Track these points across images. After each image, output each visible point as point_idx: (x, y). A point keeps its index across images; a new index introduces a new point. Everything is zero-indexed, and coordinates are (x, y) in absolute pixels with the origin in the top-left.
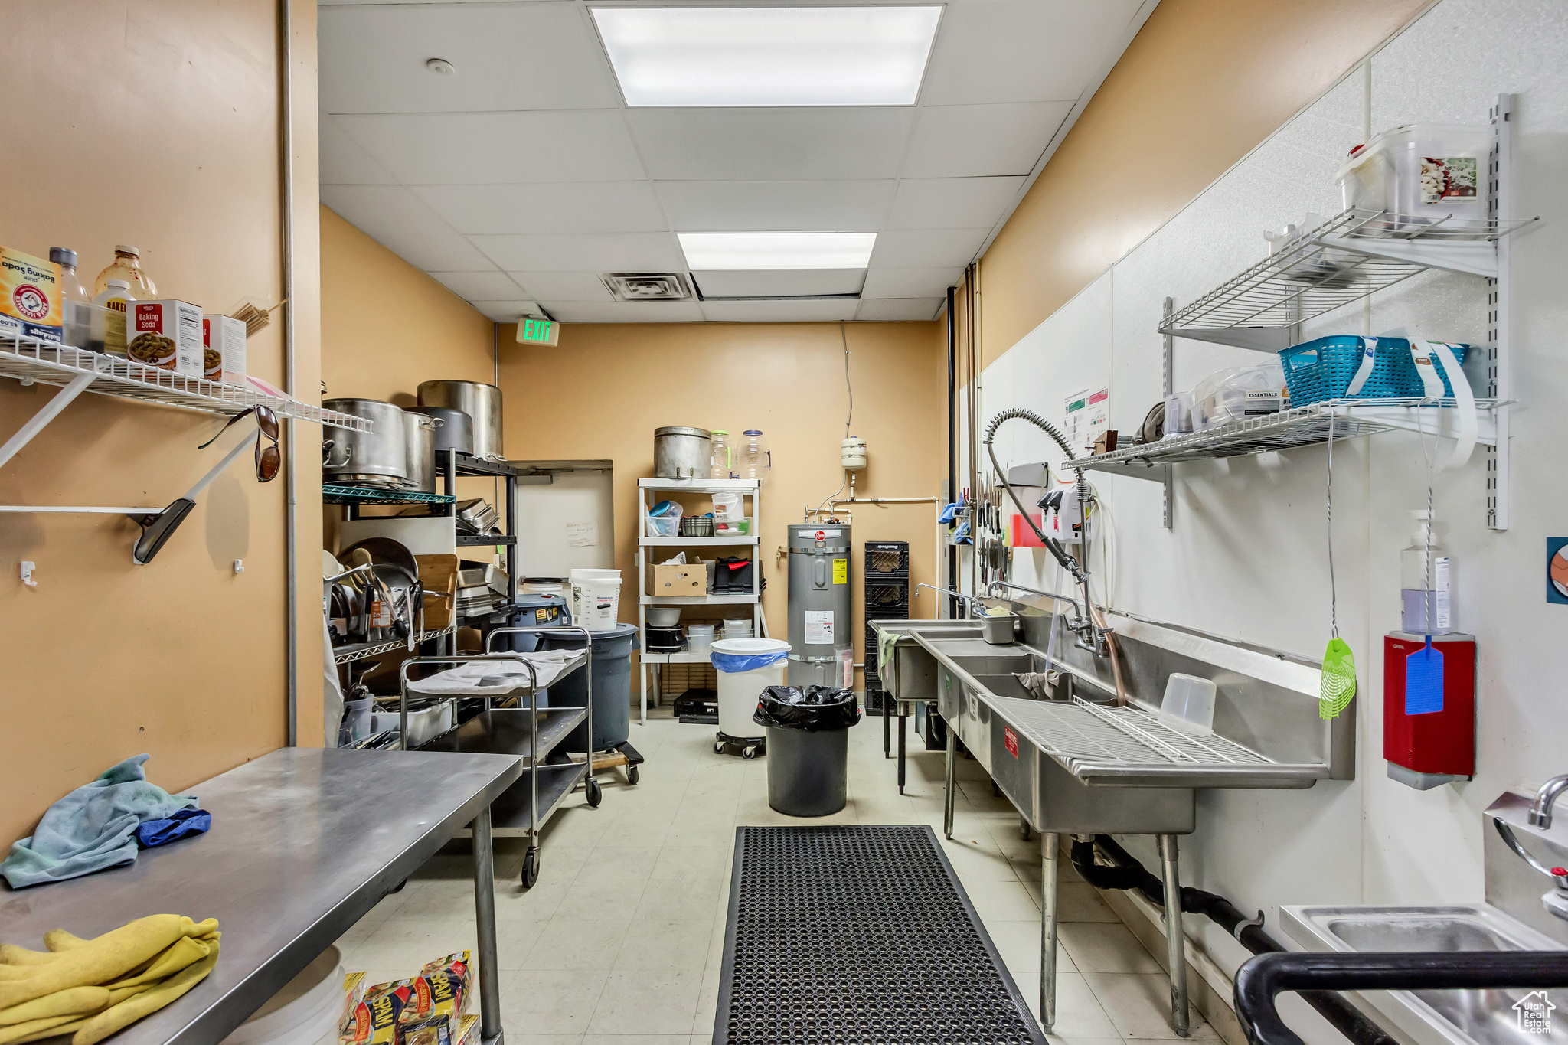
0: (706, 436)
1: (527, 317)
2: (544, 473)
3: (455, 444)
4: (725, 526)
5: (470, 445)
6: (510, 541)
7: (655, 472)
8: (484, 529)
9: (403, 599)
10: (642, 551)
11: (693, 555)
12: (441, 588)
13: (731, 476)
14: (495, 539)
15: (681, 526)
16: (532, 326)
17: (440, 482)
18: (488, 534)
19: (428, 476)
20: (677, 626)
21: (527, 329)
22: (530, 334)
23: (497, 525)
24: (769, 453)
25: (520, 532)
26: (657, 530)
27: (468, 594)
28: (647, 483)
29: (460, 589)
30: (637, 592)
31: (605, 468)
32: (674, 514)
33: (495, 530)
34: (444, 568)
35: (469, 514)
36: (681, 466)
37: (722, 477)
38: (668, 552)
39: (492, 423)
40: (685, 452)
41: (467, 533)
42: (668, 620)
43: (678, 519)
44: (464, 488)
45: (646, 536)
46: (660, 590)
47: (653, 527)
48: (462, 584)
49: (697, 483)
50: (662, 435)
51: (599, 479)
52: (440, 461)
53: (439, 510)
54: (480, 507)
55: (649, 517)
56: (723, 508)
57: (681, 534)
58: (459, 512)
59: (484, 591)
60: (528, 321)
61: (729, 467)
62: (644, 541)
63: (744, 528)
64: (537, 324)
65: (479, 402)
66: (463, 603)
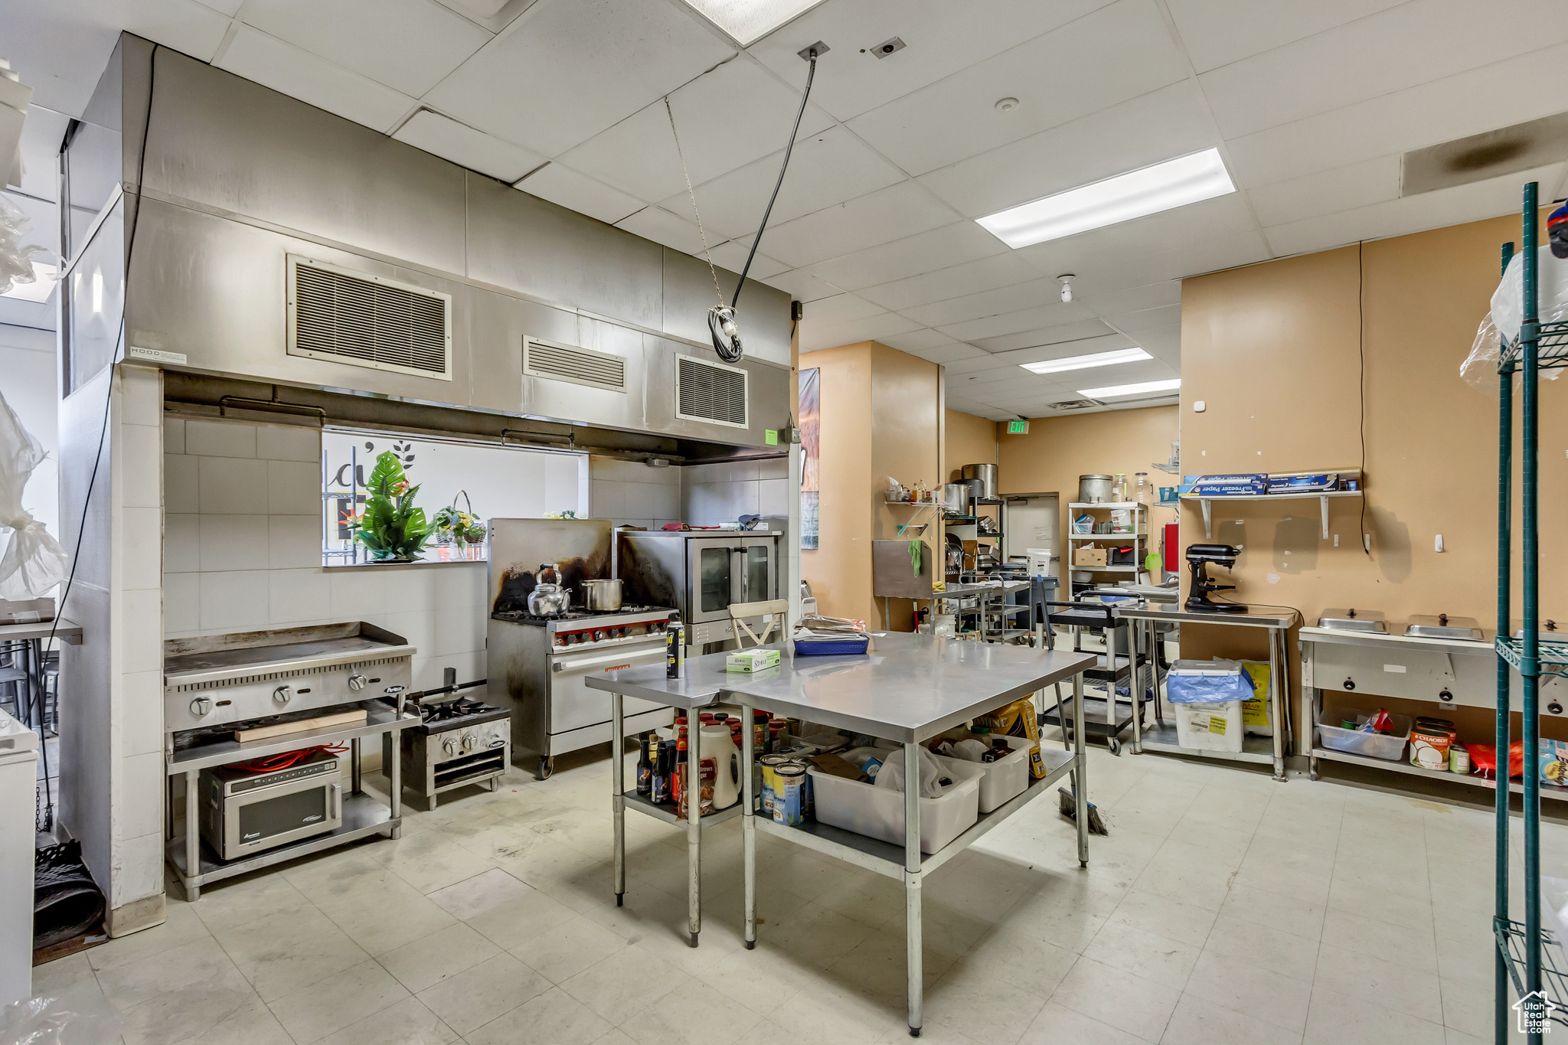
0: (1109, 479)
1: (1012, 420)
2: (1022, 500)
3: (977, 494)
4: (1119, 528)
5: (983, 494)
6: (1001, 535)
7: (1079, 499)
8: (989, 530)
9: (958, 555)
10: (1070, 542)
11: (1098, 544)
12: (971, 554)
13: (1126, 500)
14: (994, 534)
15: (1093, 529)
16: (1014, 425)
17: (971, 507)
18: (990, 532)
19: (967, 505)
20: (1089, 583)
21: (1012, 427)
22: (1014, 429)
23: (995, 528)
24: (1152, 485)
25: (1005, 531)
26: (1080, 531)
27: (982, 557)
28: (1072, 505)
29: (979, 555)
30: (1068, 563)
31: (1055, 496)
32: (1089, 522)
33: (994, 530)
34: (972, 545)
35: (983, 523)
36: (1092, 496)
37: (1123, 501)
38: (1085, 542)
39: (992, 481)
40: (1096, 488)
41: (982, 532)
42: (1085, 579)
43: (1091, 524)
44: (981, 510)
45: (1073, 533)
46: (1078, 563)
47: (1077, 529)
48: (979, 553)
49: (1102, 505)
50: (1083, 479)
51: (1052, 501)
52: (971, 501)
53: (970, 522)
54: (987, 520)
55: (1074, 524)
56: (1117, 518)
57: (1093, 533)
58: (978, 522)
59: (988, 557)
60: (1013, 423)
61: (1125, 494)
62: (1071, 536)
63: (1131, 530)
64: (1017, 423)
65: (987, 475)
66: (980, 562)
